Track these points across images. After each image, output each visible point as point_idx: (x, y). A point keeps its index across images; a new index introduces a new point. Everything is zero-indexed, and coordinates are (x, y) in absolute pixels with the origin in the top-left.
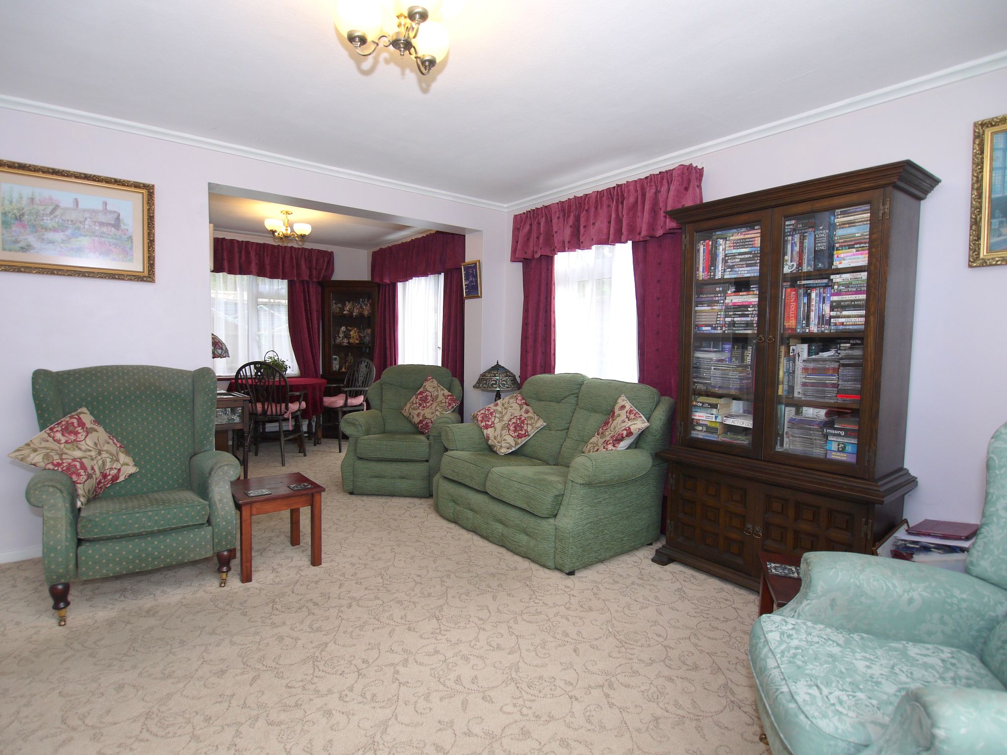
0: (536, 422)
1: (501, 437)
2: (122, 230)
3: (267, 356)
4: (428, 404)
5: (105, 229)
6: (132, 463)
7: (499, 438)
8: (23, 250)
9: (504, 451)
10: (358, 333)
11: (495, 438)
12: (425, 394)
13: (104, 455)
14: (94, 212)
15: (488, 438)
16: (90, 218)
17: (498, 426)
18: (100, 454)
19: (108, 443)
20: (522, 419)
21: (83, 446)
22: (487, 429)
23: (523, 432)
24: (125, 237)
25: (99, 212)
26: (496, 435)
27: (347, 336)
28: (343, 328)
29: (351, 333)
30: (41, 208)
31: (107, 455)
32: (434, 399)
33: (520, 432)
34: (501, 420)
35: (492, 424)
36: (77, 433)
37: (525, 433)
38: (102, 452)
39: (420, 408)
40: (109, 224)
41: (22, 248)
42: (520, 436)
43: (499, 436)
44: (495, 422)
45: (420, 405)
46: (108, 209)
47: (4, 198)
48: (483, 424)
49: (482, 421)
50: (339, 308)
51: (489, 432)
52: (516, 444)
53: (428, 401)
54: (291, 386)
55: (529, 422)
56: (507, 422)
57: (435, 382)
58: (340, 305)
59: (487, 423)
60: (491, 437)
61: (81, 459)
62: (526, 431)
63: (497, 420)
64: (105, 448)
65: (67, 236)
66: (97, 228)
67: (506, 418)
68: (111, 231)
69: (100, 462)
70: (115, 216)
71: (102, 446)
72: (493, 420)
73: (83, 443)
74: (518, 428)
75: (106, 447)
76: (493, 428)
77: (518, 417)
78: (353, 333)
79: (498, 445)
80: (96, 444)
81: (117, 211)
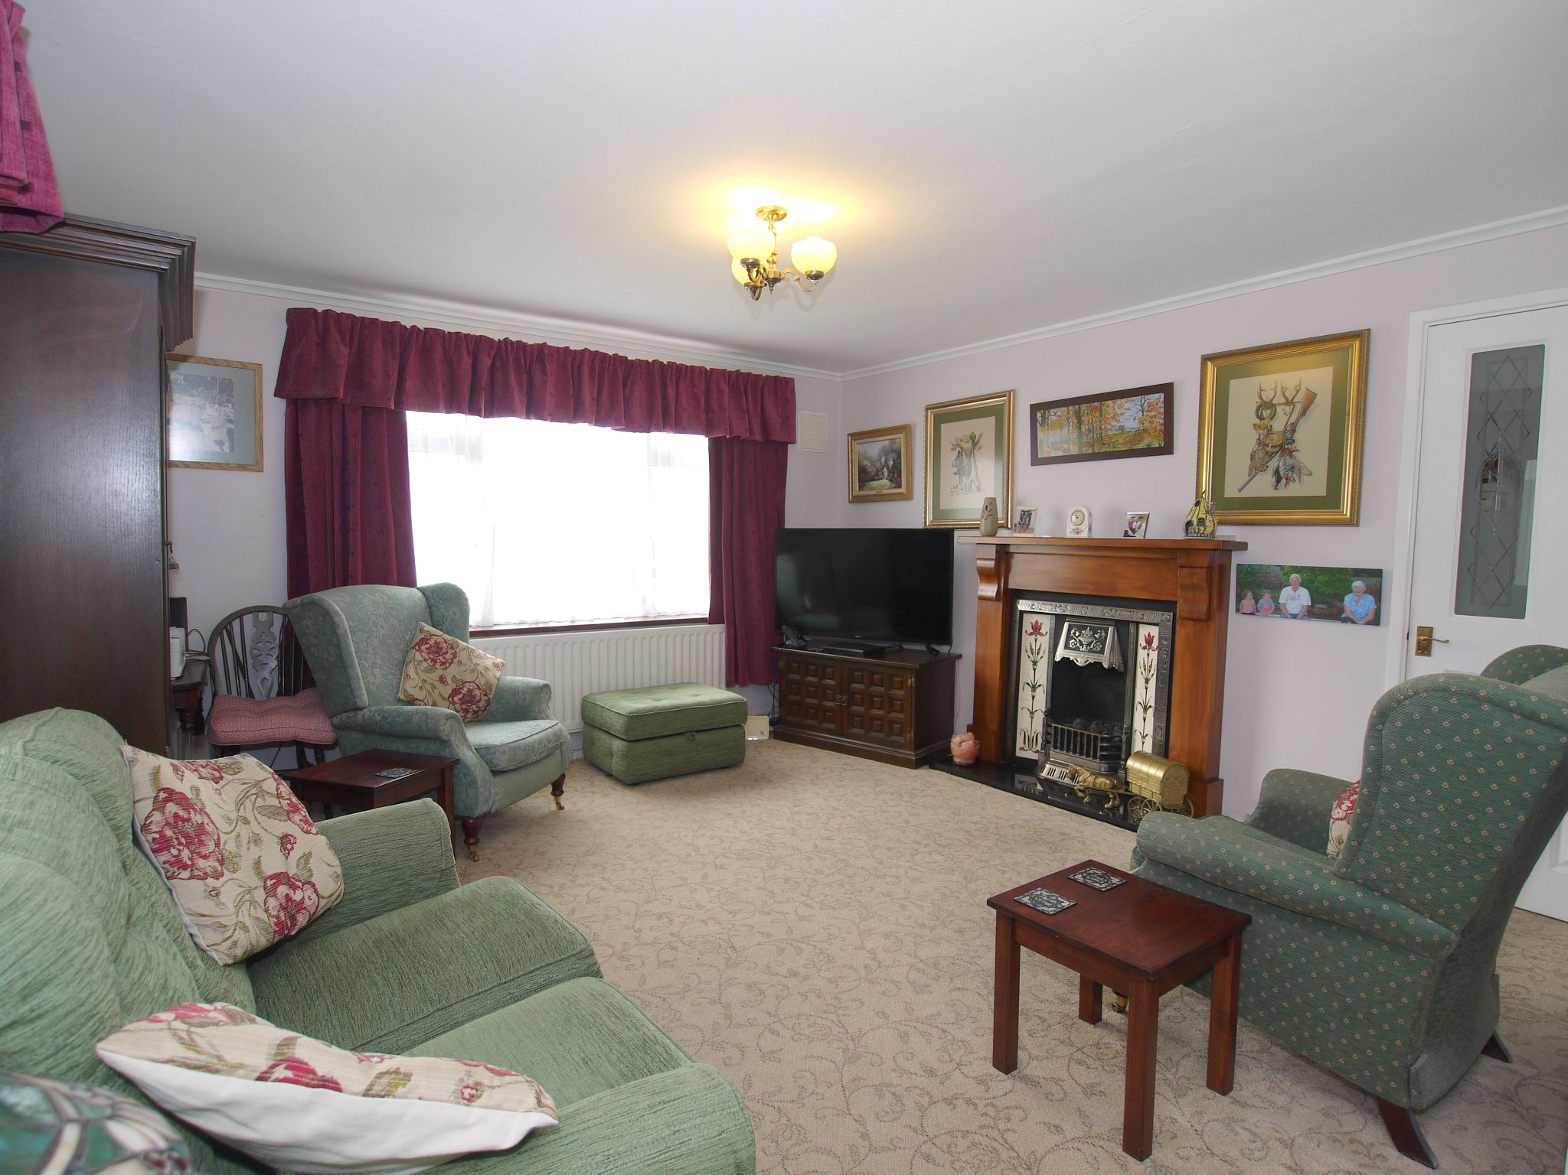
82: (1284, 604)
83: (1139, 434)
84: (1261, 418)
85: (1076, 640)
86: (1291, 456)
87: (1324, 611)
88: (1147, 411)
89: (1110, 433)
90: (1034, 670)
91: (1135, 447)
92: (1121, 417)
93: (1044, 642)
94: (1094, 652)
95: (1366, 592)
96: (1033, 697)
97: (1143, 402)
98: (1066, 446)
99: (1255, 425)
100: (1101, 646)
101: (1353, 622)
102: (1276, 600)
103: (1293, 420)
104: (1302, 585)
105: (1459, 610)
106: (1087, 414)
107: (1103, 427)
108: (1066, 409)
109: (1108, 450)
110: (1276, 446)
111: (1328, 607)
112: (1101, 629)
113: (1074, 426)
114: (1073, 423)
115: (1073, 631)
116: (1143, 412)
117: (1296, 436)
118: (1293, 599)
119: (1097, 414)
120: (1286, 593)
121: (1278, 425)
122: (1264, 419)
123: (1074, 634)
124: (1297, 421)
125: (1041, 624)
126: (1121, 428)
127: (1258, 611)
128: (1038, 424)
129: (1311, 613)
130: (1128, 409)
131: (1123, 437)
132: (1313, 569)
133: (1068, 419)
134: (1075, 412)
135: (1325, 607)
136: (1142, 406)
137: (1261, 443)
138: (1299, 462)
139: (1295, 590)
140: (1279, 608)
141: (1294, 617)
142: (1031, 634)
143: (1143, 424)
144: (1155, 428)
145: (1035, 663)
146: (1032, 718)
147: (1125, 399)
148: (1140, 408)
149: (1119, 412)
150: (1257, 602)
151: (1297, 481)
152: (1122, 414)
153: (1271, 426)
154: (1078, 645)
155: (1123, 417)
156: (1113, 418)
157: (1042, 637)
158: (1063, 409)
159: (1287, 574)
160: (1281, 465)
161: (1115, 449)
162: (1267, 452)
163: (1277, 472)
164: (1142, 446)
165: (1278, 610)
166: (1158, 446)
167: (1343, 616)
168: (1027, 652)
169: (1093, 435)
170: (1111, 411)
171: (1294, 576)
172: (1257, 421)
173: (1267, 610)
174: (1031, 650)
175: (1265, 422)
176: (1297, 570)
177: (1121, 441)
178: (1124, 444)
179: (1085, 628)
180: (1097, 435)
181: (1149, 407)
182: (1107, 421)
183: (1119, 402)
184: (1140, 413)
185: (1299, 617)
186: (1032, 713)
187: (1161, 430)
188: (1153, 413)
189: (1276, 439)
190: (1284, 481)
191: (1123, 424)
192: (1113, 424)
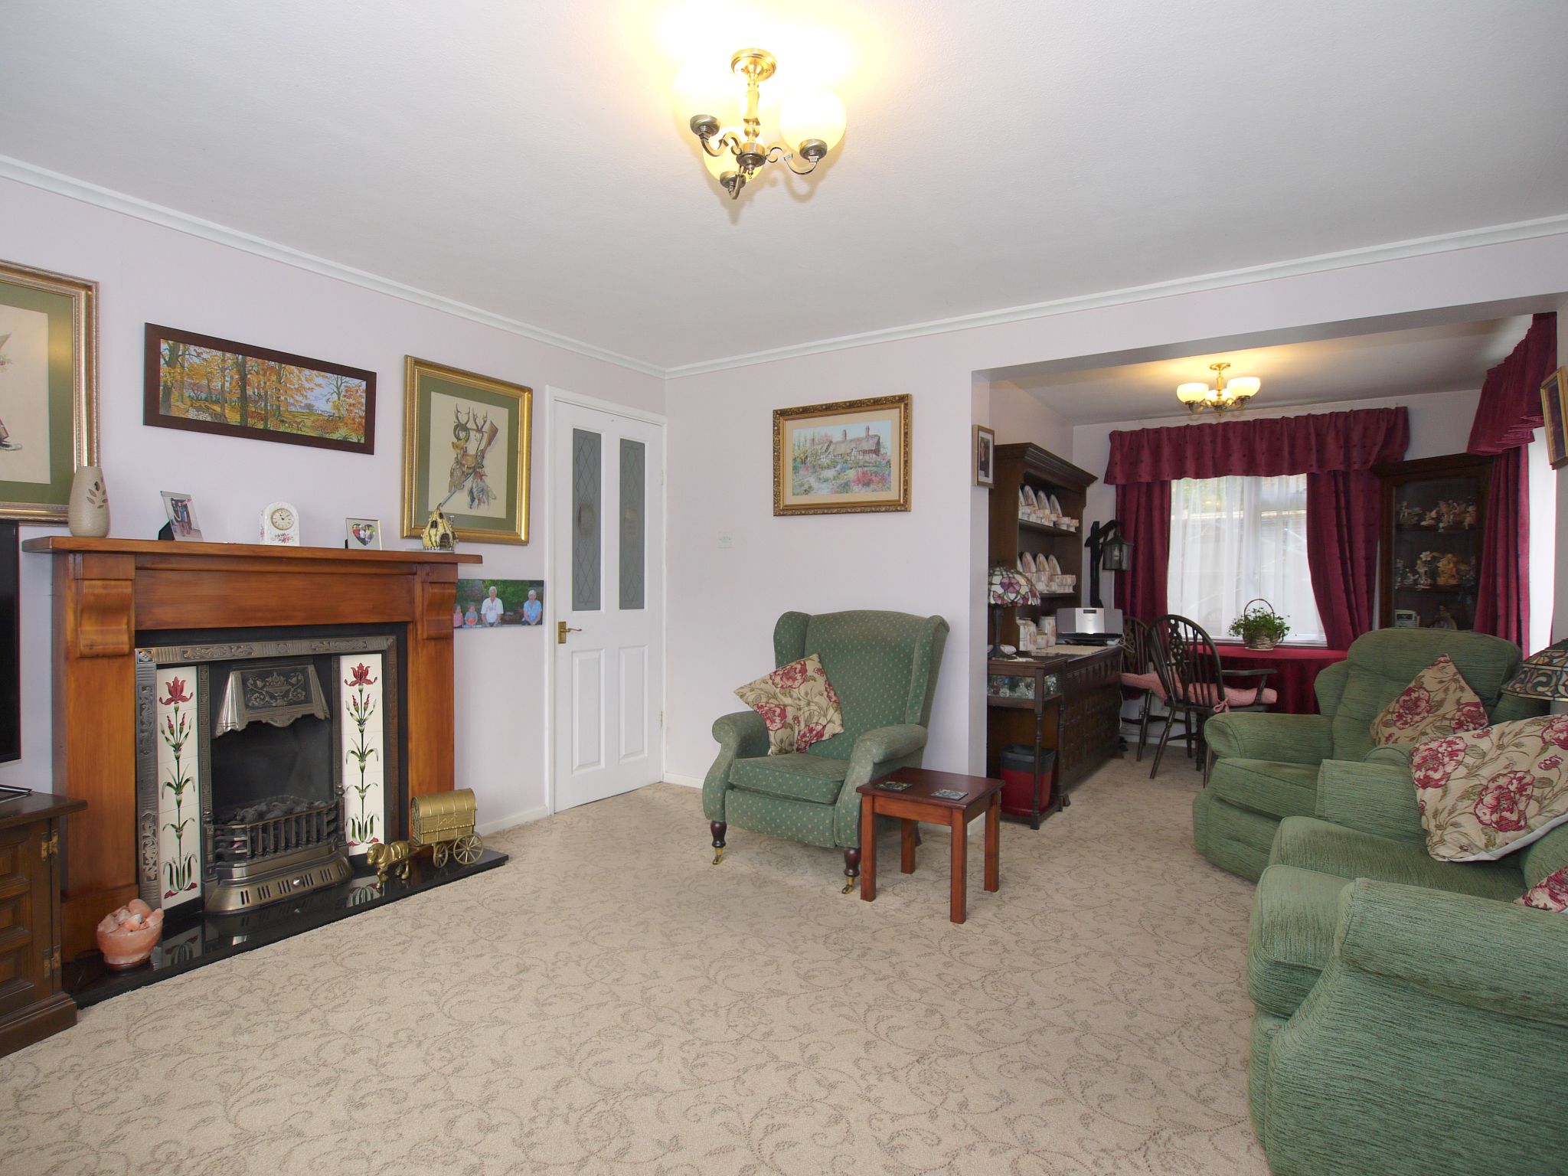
0: (1555, 796)
1: (1450, 813)
2: (882, 455)
3: (1251, 607)
4: (1417, 718)
5: (867, 458)
6: (838, 721)
7: (1443, 818)
8: (807, 492)
9: (1446, 852)
10: (1456, 563)
11: (1436, 814)
12: (1416, 695)
13: (813, 707)
14: (859, 440)
15: (1421, 810)
16: (856, 448)
17: (1457, 786)
18: (808, 704)
19: (822, 695)
20: (1525, 781)
21: (795, 693)
22: (1424, 787)
23: (1514, 817)
24: (885, 462)
25: (862, 439)
26: (1440, 808)
27: (1433, 573)
28: (1425, 556)
29: (1440, 564)
30: (820, 447)
31: (816, 708)
32: (1434, 707)
33: (1506, 814)
34: (1472, 773)
35: (1441, 779)
36: (795, 679)
37: (1518, 821)
38: (811, 704)
39: (1398, 724)
40: (870, 451)
41: (805, 491)
42: (1502, 826)
43: (1446, 811)
44: (1453, 776)
45: (1400, 717)
46: (870, 434)
47: (794, 445)
48: (1420, 774)
49: (1419, 767)
50: (1417, 515)
51: (1429, 796)
52: (1490, 844)
53: (1419, 710)
54: (1224, 659)
55: (1537, 792)
56: (1485, 782)
57: (1451, 669)
58: (1417, 510)
59: (1430, 773)
60: (1429, 810)
61: (785, 706)
62: (1522, 815)
63: (1462, 771)
64: (815, 700)
65: (838, 471)
66: (861, 457)
67: (1487, 772)
68: (872, 458)
69: (807, 714)
70: (876, 439)
71: (813, 697)
72: (1449, 769)
73: (796, 690)
74: (1504, 804)
75: (817, 699)
76: (1440, 790)
77: (1519, 775)
78: (1445, 564)
79: (1436, 835)
80: (807, 694)
81: (879, 434)
82: (485, 615)
83: (333, 421)
84: (458, 439)
85: (261, 693)
86: (481, 479)
87: (512, 618)
88: (345, 396)
89: (293, 409)
90: (178, 758)
91: (327, 436)
92: (309, 392)
93: (189, 710)
94: (295, 703)
95: (536, 599)
96: (179, 803)
97: (339, 383)
98: (218, 409)
99: (453, 443)
100: (304, 693)
101: (529, 624)
102: (478, 611)
103: (482, 447)
104: (497, 596)
105: (574, 609)
106: (258, 373)
107: (282, 398)
108: (219, 353)
109: (288, 430)
110: (470, 468)
111: (514, 613)
112: (295, 671)
113: (234, 384)
114: (232, 378)
115: (251, 681)
116: (339, 394)
117: (485, 463)
118: (491, 609)
119: (274, 378)
120: (487, 602)
121: (472, 448)
122: (461, 440)
123: (255, 684)
124: (486, 448)
125: (184, 681)
126: (309, 407)
127: (465, 624)
128: (162, 361)
129: (504, 621)
130: (319, 385)
131: (312, 418)
132: (505, 582)
133: (223, 370)
134: (236, 363)
135: (512, 614)
136: (338, 389)
137: (458, 462)
138: (488, 487)
139: (493, 601)
140: (482, 620)
141: (492, 625)
142: (168, 702)
143: (339, 410)
144: (353, 419)
145: (177, 747)
146: (179, 837)
147: (315, 372)
148: (336, 390)
149: (307, 385)
150: (464, 615)
151: (486, 503)
152: (312, 389)
153: (466, 448)
154: (267, 699)
155: (312, 393)
156: (298, 390)
157: (185, 703)
158: (214, 352)
159: (487, 587)
160: (474, 486)
161: (299, 433)
162: (463, 472)
163: (471, 492)
164: (336, 436)
165: (480, 621)
166: (357, 441)
167: (523, 620)
168: (163, 732)
169: (266, 405)
170: (295, 380)
171: (492, 588)
172: (455, 440)
173: (472, 622)
174: (171, 726)
175: (462, 443)
176: (494, 583)
177: (308, 423)
178: (313, 428)
179: (269, 674)
180: (272, 406)
181: (347, 391)
182: (289, 393)
183: (307, 372)
184: (335, 396)
185: (495, 625)
186: (179, 829)
187: (360, 424)
188: (351, 401)
189: (470, 462)
190: (476, 501)
191: (312, 403)
192: (299, 398)
